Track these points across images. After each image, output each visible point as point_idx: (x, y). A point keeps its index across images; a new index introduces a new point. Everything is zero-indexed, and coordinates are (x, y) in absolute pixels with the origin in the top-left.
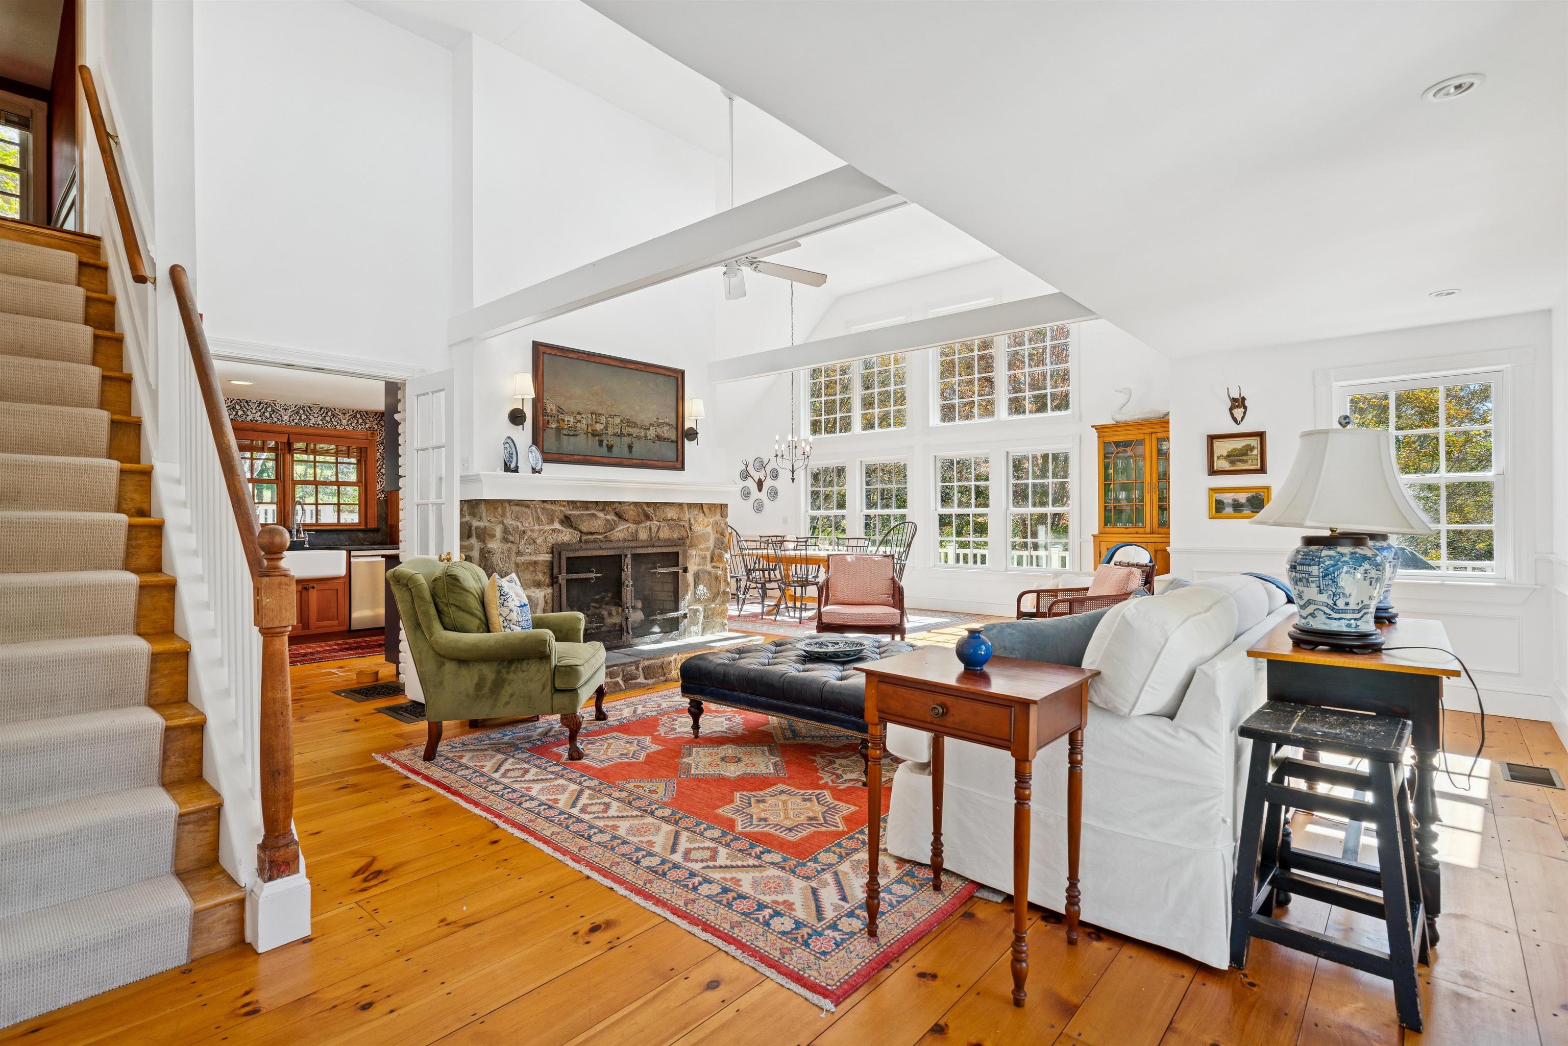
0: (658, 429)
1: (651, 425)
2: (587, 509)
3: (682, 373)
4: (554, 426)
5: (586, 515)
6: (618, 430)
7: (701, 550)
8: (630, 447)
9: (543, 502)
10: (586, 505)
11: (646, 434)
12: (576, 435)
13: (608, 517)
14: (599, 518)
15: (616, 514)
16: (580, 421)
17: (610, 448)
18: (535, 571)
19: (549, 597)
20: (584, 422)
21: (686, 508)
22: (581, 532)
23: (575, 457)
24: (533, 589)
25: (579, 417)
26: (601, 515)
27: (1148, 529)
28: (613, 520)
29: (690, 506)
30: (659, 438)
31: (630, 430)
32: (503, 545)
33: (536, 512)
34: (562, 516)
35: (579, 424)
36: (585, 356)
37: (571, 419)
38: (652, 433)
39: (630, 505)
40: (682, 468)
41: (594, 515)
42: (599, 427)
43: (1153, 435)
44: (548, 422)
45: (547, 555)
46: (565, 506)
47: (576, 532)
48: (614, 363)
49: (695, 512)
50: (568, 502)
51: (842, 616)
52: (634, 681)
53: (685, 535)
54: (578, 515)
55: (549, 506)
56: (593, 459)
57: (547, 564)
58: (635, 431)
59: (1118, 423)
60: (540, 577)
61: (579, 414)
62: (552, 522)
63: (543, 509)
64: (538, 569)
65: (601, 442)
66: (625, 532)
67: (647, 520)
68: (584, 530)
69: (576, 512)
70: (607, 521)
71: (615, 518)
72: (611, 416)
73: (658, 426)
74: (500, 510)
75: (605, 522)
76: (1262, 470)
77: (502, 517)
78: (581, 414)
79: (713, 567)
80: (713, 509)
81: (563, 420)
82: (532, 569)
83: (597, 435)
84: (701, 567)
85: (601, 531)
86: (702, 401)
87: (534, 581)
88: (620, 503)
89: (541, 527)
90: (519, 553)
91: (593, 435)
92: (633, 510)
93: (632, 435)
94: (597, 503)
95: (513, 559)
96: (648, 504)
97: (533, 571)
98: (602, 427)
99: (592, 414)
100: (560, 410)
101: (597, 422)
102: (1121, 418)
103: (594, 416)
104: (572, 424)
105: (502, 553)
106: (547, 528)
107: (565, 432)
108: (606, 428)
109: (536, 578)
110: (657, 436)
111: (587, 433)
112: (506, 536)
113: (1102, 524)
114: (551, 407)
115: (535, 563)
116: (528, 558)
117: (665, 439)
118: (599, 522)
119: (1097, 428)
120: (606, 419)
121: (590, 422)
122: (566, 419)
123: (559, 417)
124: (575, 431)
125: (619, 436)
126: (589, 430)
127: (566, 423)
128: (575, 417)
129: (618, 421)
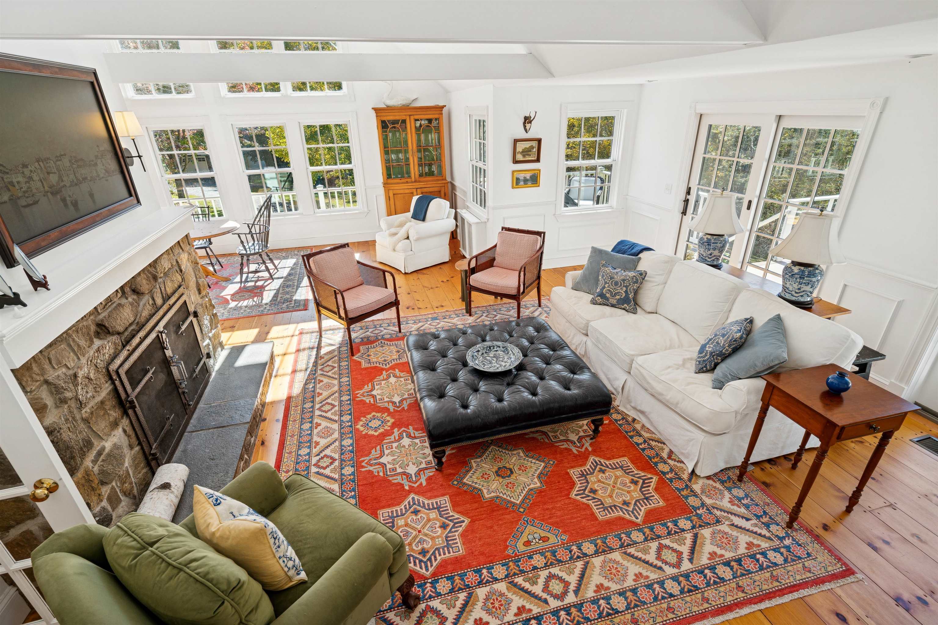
0: (104, 161)
2: (112, 302)
3: (95, 73)
4: (6, 197)
5: (115, 310)
6: (72, 176)
8: (92, 196)
11: (96, 171)
12: (37, 202)
13: (131, 300)
14: (125, 307)
15: (135, 293)
17: (76, 205)
18: (106, 413)
19: (129, 429)
20: (35, 178)
21: (171, 251)
22: (120, 334)
24: (113, 434)
25: (27, 172)
26: (124, 301)
27: (413, 179)
28: (134, 300)
29: (173, 248)
30: (108, 172)
31: (83, 171)
32: (60, 410)
33: (74, 340)
34: (95, 328)
35: (32, 183)
37: (20, 179)
39: (141, 275)
40: (138, 202)
41: (120, 306)
42: (53, 179)
45: (107, 385)
46: (93, 313)
47: (116, 337)
49: (178, 251)
53: (181, 279)
54: (109, 316)
55: (80, 324)
57: (112, 395)
58: (87, 172)
59: (388, 107)
60: (113, 414)
61: (24, 166)
62: (91, 342)
63: (78, 334)
64: (107, 407)
66: (149, 307)
67: (156, 283)
68: (119, 329)
69: (105, 316)
70: (131, 304)
71: (136, 298)
72: (57, 158)
73: (102, 156)
74: (36, 368)
76: (538, 160)
77: (42, 375)
78: (27, 166)
81: (12, 184)
82: (102, 413)
83: (57, 193)
87: (110, 424)
88: (132, 279)
89: (86, 356)
90: (81, 405)
91: (52, 193)
92: (145, 279)
93: (87, 178)
95: (78, 417)
96: (151, 265)
97: (104, 415)
98: (56, 178)
99: (38, 161)
101: (48, 173)
103: (41, 163)
104: (24, 187)
105: (67, 420)
106: (91, 352)
107: (24, 202)
108: (61, 178)
109: (110, 418)
111: (45, 194)
112: (62, 396)
115: (102, 403)
116: (92, 403)
117: (113, 171)
119: (375, 110)
120: (55, 164)
121: (42, 176)
122: (15, 180)
123: (5, 180)
124: (33, 195)
125: (76, 185)
126: (47, 188)
127: (17, 187)
128: (23, 173)
129: (66, 162)
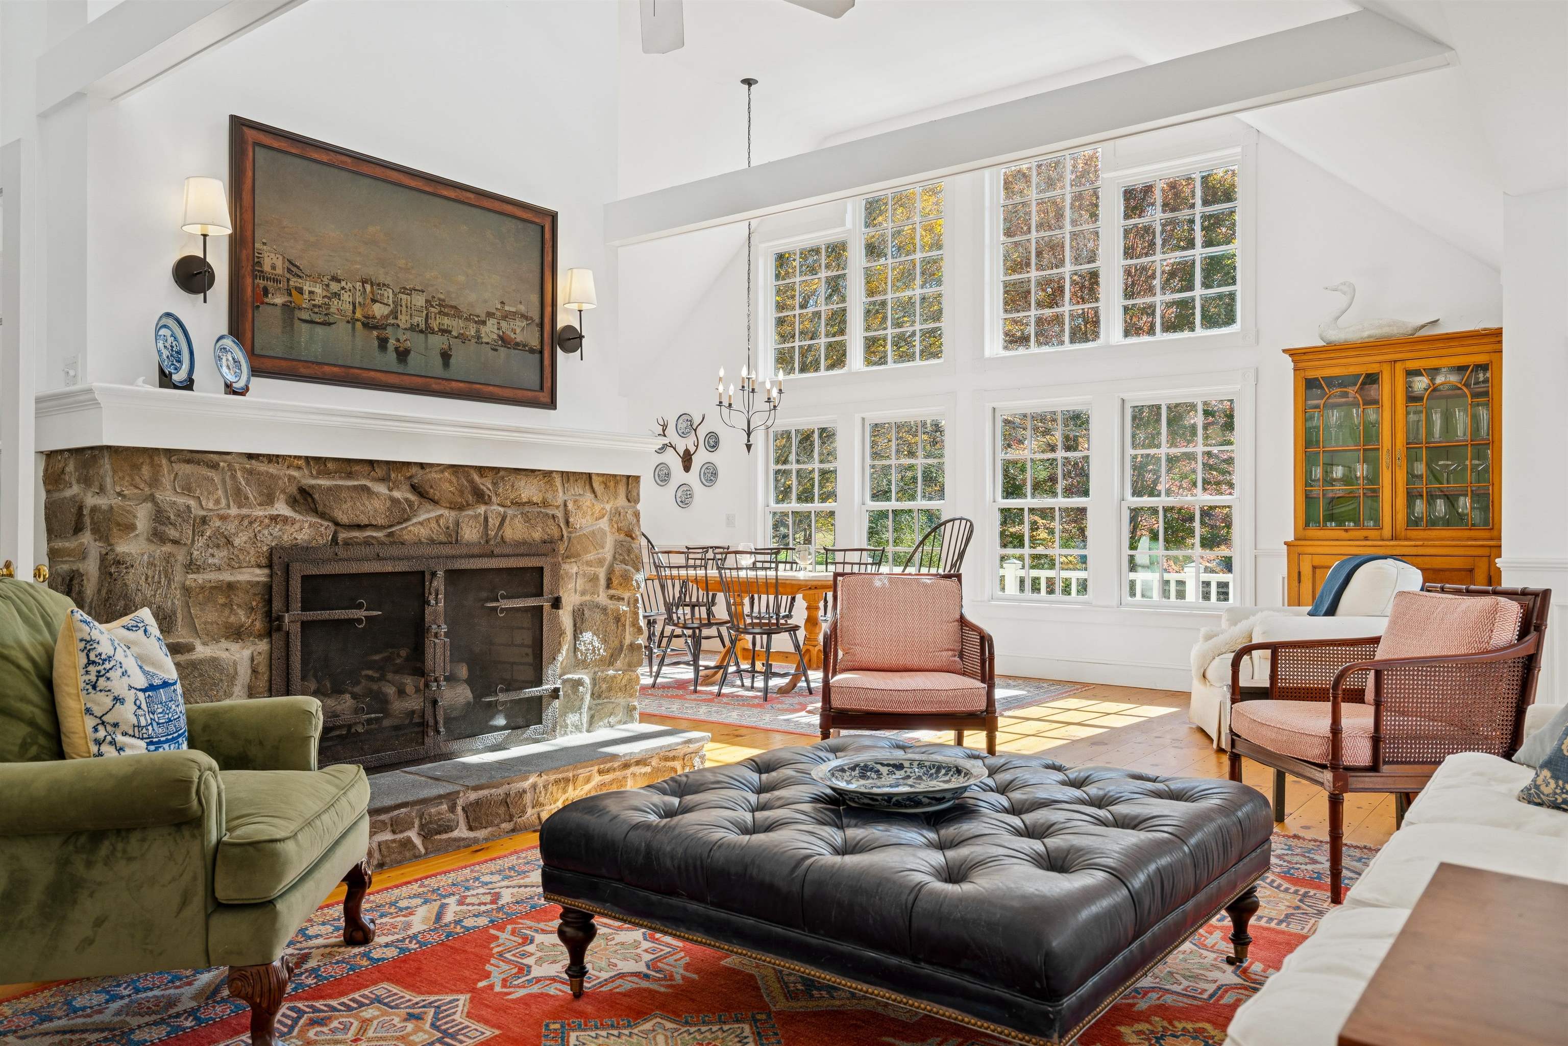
0: (504, 324)
1: (490, 315)
2: (350, 475)
3: (553, 216)
4: (279, 300)
5: (348, 487)
6: (419, 320)
7: (589, 564)
8: (446, 356)
9: (250, 456)
10: (347, 466)
11: (478, 331)
12: (330, 324)
13: (397, 494)
14: (377, 495)
15: (414, 488)
16: (337, 295)
17: (403, 355)
18: (229, 605)
19: (262, 660)
20: (346, 296)
21: (558, 481)
22: (337, 524)
23: (327, 369)
24: (224, 644)
25: (335, 287)
26: (381, 489)
27: (1387, 531)
28: (407, 500)
29: (567, 476)
30: (504, 341)
31: (446, 321)
32: (152, 547)
33: (233, 477)
34: (293, 490)
35: (335, 301)
36: (349, 160)
37: (318, 290)
38: (490, 330)
39: (442, 472)
40: (552, 404)
41: (365, 489)
42: (379, 310)
43: (1399, 366)
44: (266, 291)
45: (258, 571)
46: (299, 468)
47: (326, 523)
48: (413, 183)
49: (577, 489)
50: (307, 458)
51: (871, 695)
52: (444, 836)
53: (556, 533)
54: (330, 489)
55: (263, 467)
56: (365, 374)
57: (258, 589)
58: (455, 325)
59: (1329, 344)
60: (241, 617)
61: (336, 279)
62: (269, 500)
63: (251, 472)
64: (236, 600)
65: (383, 343)
66: (433, 525)
67: (478, 502)
68: (343, 519)
69: (324, 482)
70: (395, 501)
71: (412, 497)
72: (404, 290)
73: (505, 318)
74: (146, 471)
75: (388, 503)
77: (150, 486)
78: (339, 281)
79: (612, 597)
80: (612, 484)
81: (300, 291)
82: (222, 600)
83: (375, 327)
84: (587, 598)
85: (380, 521)
86: (590, 272)
87: (228, 626)
88: (422, 466)
89: (244, 511)
90: (191, 566)
91: (365, 325)
92: (450, 482)
93: (450, 332)
94: (371, 463)
95: (178, 577)
96: (481, 470)
97: (224, 605)
98: (386, 311)
99: (364, 282)
100: (293, 268)
101: (374, 301)
102: (1337, 335)
103: (368, 287)
104: (319, 300)
105: (151, 564)
106: (259, 512)
107: (305, 316)
108: (394, 314)
109: (232, 619)
110: (501, 338)
111: (353, 321)
112: (161, 528)
113: (1301, 523)
114: (271, 261)
115: (231, 587)
116: (213, 576)
117: (517, 344)
118: (376, 503)
119: (1293, 353)
120: (395, 295)
121: (359, 299)
122: (306, 288)
123: (291, 283)
124: (326, 315)
125: (421, 331)
126: (358, 315)
127: (306, 296)
128: (328, 286)
129: (419, 301)
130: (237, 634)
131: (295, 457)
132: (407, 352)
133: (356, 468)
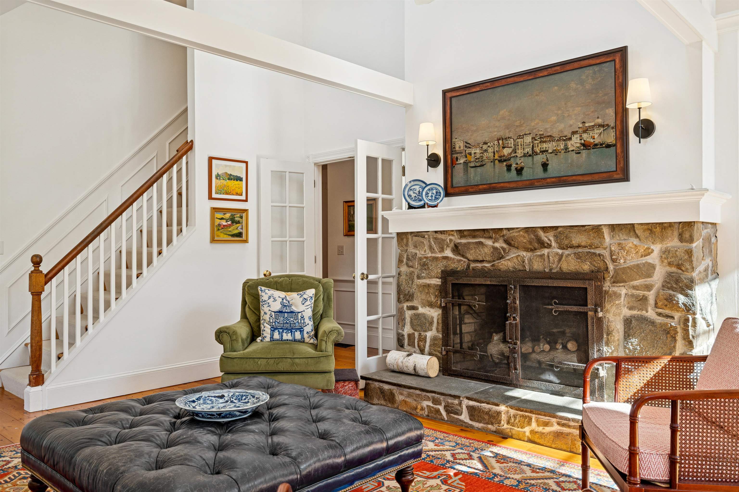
0: (585, 136)
1: (574, 133)
2: (474, 237)
4: (462, 161)
5: (473, 243)
6: (528, 150)
7: (634, 288)
8: (545, 166)
9: (436, 232)
10: (473, 233)
11: (566, 145)
12: (483, 165)
13: (497, 245)
14: (486, 246)
15: (506, 242)
16: (486, 151)
17: (519, 171)
18: (428, 293)
20: (490, 150)
21: (606, 231)
22: (469, 260)
23: (481, 187)
24: (428, 308)
25: (485, 147)
26: (489, 242)
28: (502, 248)
29: (612, 227)
30: (586, 146)
31: (545, 146)
32: (408, 269)
33: (429, 241)
34: (452, 245)
35: (485, 154)
37: (478, 151)
38: (575, 142)
39: (519, 231)
40: (625, 178)
41: (481, 243)
42: (506, 152)
44: (457, 159)
45: (438, 280)
46: (453, 235)
47: (464, 260)
48: (522, 79)
49: (622, 236)
50: (456, 230)
53: (601, 265)
54: (465, 244)
55: (439, 236)
56: (499, 185)
57: (438, 288)
58: (550, 146)
60: (433, 299)
61: (485, 143)
62: (442, 250)
63: (436, 239)
64: (431, 291)
65: (509, 168)
66: (515, 260)
67: (542, 248)
68: (471, 258)
69: (464, 241)
70: (495, 249)
71: (505, 246)
72: (520, 137)
73: (585, 131)
74: (405, 240)
75: (492, 250)
78: (487, 144)
79: (659, 314)
81: (470, 154)
82: (426, 291)
83: (505, 161)
84: (635, 312)
85: (488, 259)
87: (428, 301)
88: (509, 229)
89: (433, 255)
90: (418, 276)
91: (500, 161)
92: (524, 237)
93: (547, 151)
94: (484, 230)
95: (415, 281)
96: (544, 229)
98: (510, 150)
99: (498, 140)
100: (468, 145)
101: (504, 148)
103: (501, 142)
104: (478, 156)
106: (439, 255)
107: (472, 165)
108: (515, 151)
109: (429, 299)
110: (583, 145)
111: (494, 161)
114: (459, 145)
115: (429, 286)
116: (424, 281)
117: (596, 145)
118: (486, 250)
120: (514, 141)
121: (496, 149)
122: (473, 152)
123: (467, 152)
124: (482, 161)
125: (530, 156)
126: (496, 157)
127: (473, 156)
128: (482, 148)
129: (528, 139)
130: (431, 305)
131: (451, 231)
132: (522, 168)
133: (478, 233)
